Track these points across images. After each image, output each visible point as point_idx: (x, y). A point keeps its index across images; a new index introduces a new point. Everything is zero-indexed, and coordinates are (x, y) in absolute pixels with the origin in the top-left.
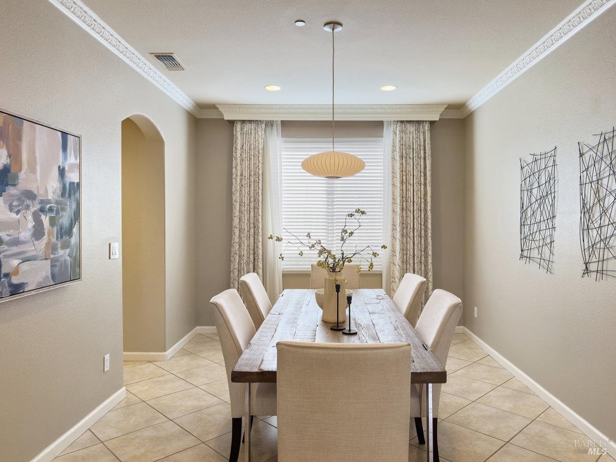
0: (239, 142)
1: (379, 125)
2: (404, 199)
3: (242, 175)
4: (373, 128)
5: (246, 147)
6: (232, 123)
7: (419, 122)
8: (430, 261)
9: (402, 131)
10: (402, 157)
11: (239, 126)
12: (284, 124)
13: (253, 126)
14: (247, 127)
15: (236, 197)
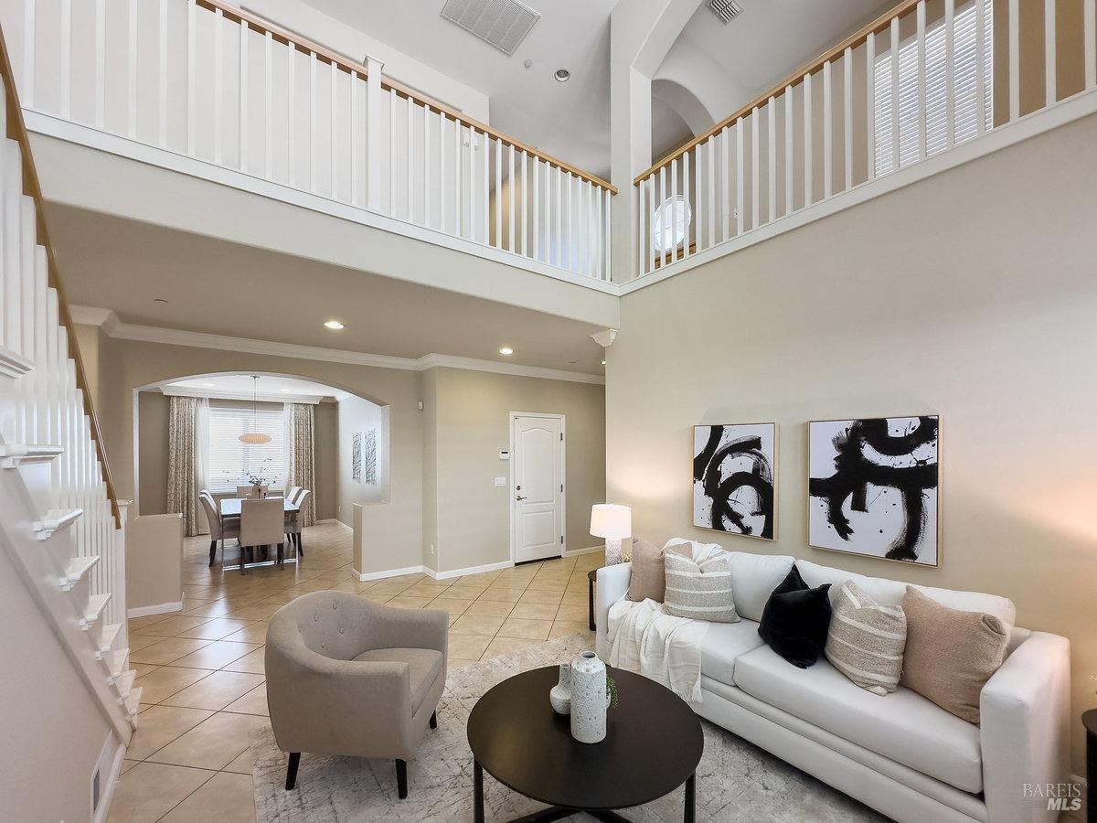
0: (175, 409)
1: (281, 404)
2: (297, 448)
3: (177, 431)
4: (278, 405)
5: (181, 414)
6: (169, 397)
7: (307, 405)
8: (314, 482)
9: (296, 409)
10: (296, 424)
11: (175, 400)
12: (211, 400)
13: (187, 400)
14: (181, 401)
15: (173, 446)
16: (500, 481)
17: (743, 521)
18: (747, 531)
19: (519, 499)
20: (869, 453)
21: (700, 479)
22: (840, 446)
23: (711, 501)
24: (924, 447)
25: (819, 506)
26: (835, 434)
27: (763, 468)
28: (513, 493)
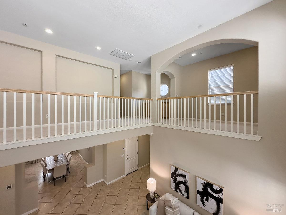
16: (123, 156)
17: (182, 192)
18: (183, 195)
19: (127, 159)
20: (209, 190)
21: (172, 178)
22: (203, 186)
23: (175, 184)
24: (220, 194)
25: (199, 197)
26: (202, 182)
27: (187, 183)
28: (126, 157)
